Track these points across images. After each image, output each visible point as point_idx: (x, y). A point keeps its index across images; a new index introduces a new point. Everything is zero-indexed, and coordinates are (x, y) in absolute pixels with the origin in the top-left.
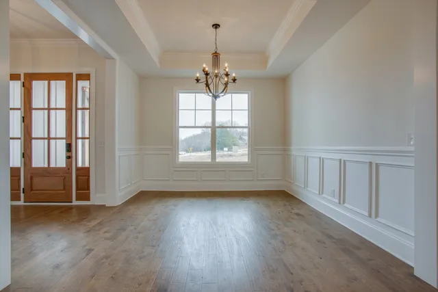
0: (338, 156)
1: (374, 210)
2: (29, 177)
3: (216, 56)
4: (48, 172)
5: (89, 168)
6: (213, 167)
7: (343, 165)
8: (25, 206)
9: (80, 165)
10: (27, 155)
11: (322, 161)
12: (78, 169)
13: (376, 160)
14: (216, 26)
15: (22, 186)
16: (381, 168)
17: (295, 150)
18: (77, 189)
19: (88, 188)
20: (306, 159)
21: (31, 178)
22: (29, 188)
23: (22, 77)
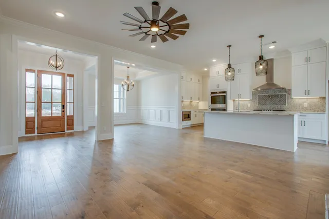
0: (160, 109)
2: (40, 122)
3: (128, 77)
4: (51, 119)
5: (73, 116)
7: (161, 111)
8: (37, 136)
9: (68, 114)
10: (39, 110)
11: (155, 110)
12: (67, 116)
15: (36, 126)
16: (169, 110)
17: (143, 108)
18: (67, 125)
19: (73, 125)
21: (42, 122)
22: (41, 126)
23: (36, 71)
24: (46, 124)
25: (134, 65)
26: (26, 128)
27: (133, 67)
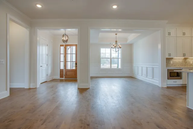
0: (146, 66)
1: (153, 77)
3: (116, 41)
6: (111, 70)
7: (147, 68)
8: (65, 79)
10: (65, 66)
11: (142, 67)
13: (153, 67)
14: (116, 34)
15: (64, 74)
16: (154, 68)
17: (135, 65)
20: (138, 67)
21: (66, 72)
22: (66, 74)
23: (64, 45)
24: (68, 73)
25: (120, 30)
26: (60, 75)
27: (120, 32)
